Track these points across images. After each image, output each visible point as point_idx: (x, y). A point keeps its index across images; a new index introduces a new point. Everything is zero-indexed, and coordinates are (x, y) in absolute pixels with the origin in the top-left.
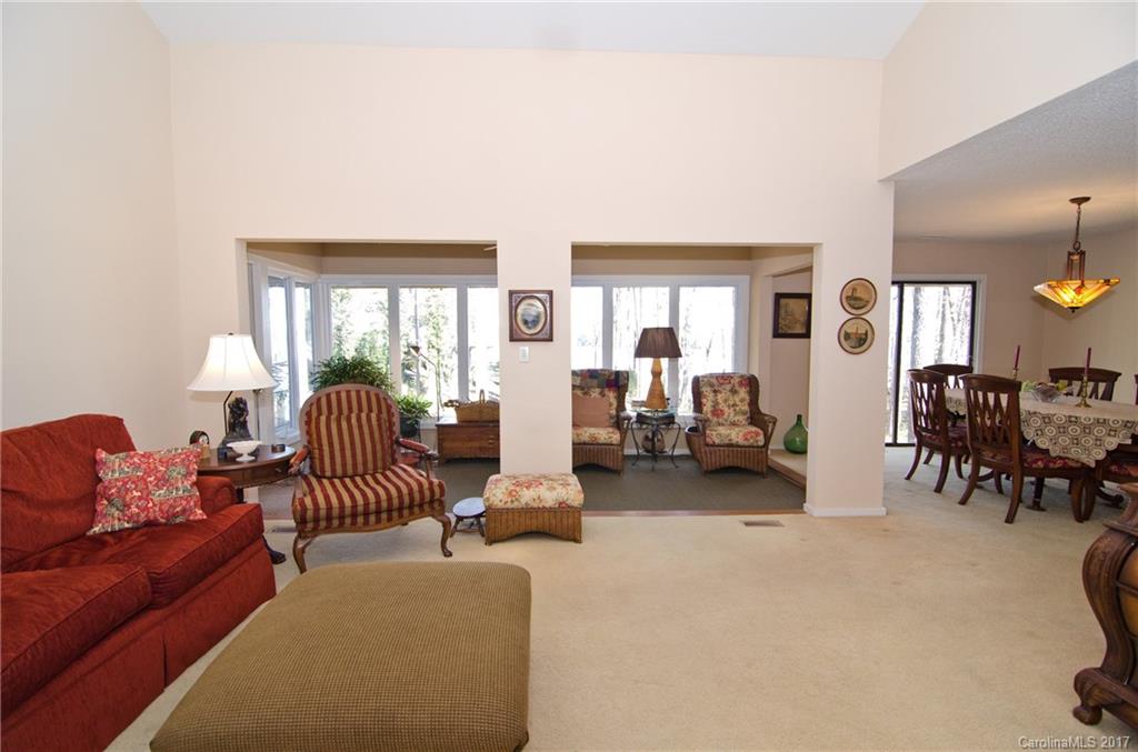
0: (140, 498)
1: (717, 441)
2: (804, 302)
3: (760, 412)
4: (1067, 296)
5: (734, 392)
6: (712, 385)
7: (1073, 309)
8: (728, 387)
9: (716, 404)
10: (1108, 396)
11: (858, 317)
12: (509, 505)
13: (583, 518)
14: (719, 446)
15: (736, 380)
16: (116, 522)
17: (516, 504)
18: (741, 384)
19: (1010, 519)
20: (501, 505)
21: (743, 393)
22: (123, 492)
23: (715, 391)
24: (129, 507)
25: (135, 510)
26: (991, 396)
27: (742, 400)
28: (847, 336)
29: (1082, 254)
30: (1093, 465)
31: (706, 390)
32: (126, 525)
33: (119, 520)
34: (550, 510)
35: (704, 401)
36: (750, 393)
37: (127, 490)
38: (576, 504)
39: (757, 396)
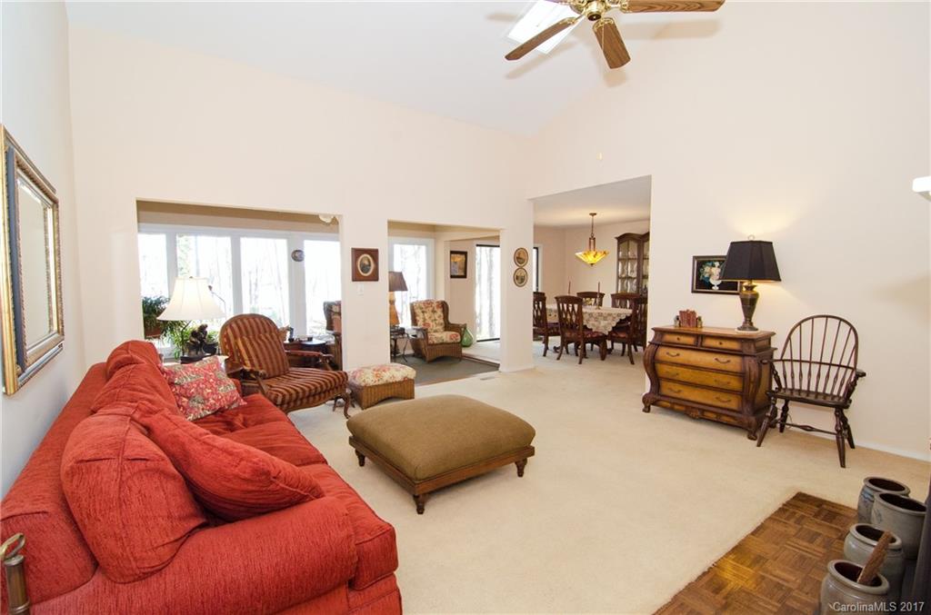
0: (212, 393)
1: (435, 342)
2: (463, 256)
3: (449, 323)
4: (590, 259)
5: (434, 312)
6: (421, 308)
7: (592, 264)
8: (431, 309)
9: (425, 320)
10: (601, 304)
11: (521, 268)
12: (377, 383)
13: (416, 388)
14: (437, 344)
15: (435, 305)
16: (201, 411)
17: (381, 382)
18: (438, 306)
19: (580, 363)
20: (372, 383)
21: (439, 312)
22: (200, 391)
23: (423, 312)
24: (208, 400)
25: (212, 401)
26: (565, 305)
27: (439, 317)
28: (517, 278)
29: (594, 239)
30: (607, 334)
31: (418, 311)
32: (208, 413)
33: (203, 409)
34: (400, 383)
35: (418, 318)
36: (443, 311)
37: (202, 389)
38: (412, 378)
39: (447, 313)
